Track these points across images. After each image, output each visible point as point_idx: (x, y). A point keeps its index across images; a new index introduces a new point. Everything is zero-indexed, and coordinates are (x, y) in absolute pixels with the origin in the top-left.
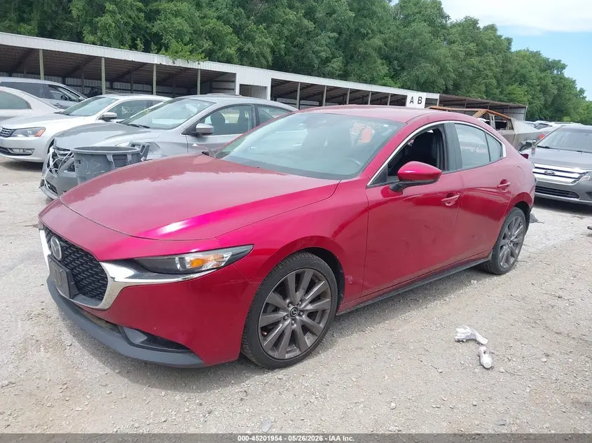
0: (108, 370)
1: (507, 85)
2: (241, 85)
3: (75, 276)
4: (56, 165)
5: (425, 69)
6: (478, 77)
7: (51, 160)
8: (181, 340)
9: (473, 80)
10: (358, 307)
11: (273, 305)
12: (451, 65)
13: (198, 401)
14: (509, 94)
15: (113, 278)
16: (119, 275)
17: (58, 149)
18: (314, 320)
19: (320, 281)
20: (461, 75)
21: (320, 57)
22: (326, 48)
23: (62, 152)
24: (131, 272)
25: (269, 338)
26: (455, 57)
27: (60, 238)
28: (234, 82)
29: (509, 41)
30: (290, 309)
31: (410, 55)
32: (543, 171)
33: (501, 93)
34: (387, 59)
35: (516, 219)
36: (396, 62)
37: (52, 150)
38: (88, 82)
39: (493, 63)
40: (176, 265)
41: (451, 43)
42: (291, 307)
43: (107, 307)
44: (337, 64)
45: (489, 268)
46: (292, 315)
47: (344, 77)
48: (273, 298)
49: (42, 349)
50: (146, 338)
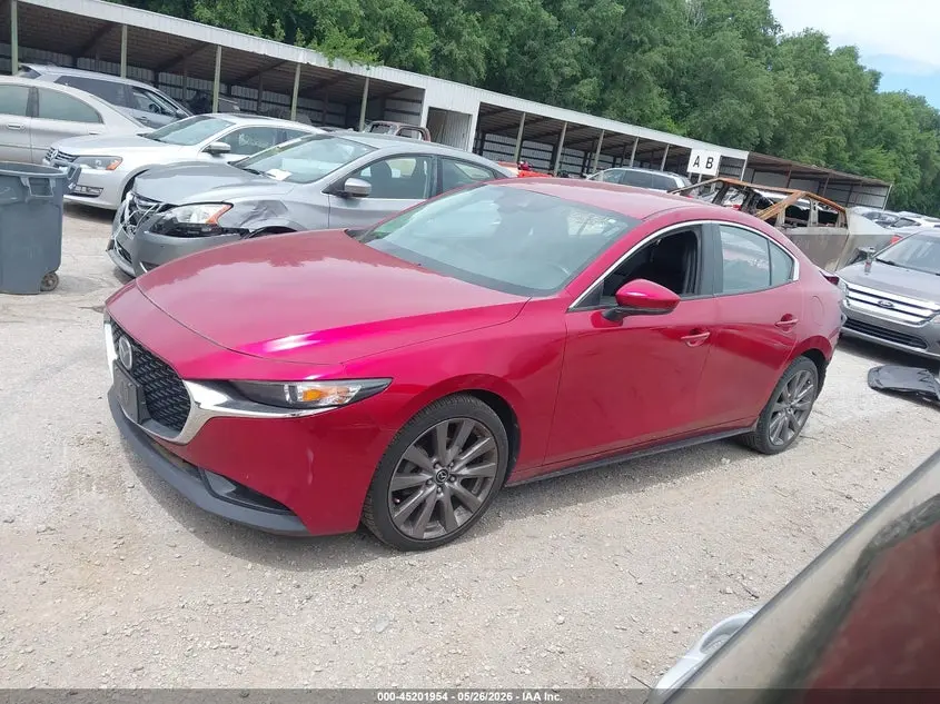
0: (179, 526)
1: (864, 146)
2: (431, 109)
3: (146, 394)
4: (133, 221)
5: (730, 108)
6: (817, 130)
7: (127, 211)
8: (281, 497)
9: (807, 134)
10: (539, 478)
11: (413, 463)
12: (772, 103)
13: (295, 582)
14: (865, 162)
15: (199, 404)
16: (207, 400)
17: (139, 197)
18: (470, 491)
19: (484, 437)
20: (789, 124)
21: (562, 75)
22: (573, 60)
23: (143, 203)
24: (222, 398)
25: (403, 509)
26: (781, 92)
27: (132, 340)
28: (421, 102)
29: (876, 77)
30: (437, 471)
31: (709, 84)
32: (876, 301)
33: (852, 158)
34: (671, 87)
35: (802, 376)
36: (683, 94)
37: (129, 196)
38: (193, 82)
39: (844, 110)
40: (284, 394)
41: (777, 69)
42: (439, 469)
43: (186, 442)
44: (587, 88)
45: (752, 443)
46: (438, 480)
47: (597, 110)
48: (414, 454)
49: (94, 488)
50: (234, 488)
